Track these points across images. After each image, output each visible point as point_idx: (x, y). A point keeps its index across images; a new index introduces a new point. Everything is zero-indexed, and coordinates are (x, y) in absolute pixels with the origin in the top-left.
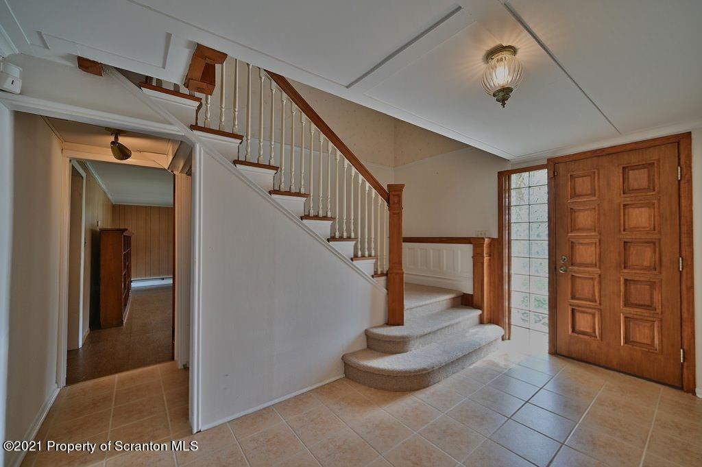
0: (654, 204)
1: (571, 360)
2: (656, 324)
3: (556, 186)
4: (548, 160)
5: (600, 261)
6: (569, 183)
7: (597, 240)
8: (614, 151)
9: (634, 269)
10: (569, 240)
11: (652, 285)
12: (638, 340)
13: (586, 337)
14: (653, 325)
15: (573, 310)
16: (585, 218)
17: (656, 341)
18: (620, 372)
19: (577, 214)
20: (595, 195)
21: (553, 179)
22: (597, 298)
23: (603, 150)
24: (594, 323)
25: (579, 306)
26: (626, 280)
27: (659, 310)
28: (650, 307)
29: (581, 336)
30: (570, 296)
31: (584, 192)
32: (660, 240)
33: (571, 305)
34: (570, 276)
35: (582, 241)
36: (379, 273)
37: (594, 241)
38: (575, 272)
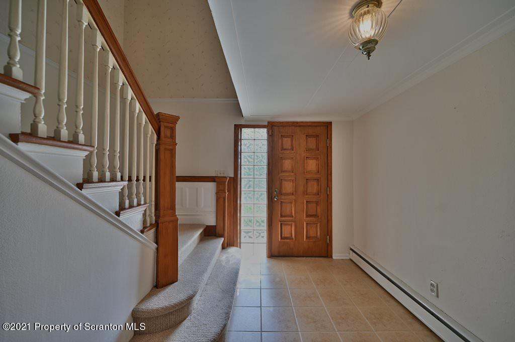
0: (318, 158)
1: (280, 258)
2: (318, 225)
3: (273, 141)
4: (268, 122)
5: (295, 191)
6: (280, 140)
7: (294, 178)
8: (302, 124)
9: (310, 195)
10: (279, 178)
11: (317, 203)
12: (312, 236)
13: (288, 240)
14: (317, 226)
15: (281, 224)
16: (287, 164)
17: (319, 234)
18: (303, 257)
19: (284, 161)
20: (293, 150)
21: (271, 136)
22: (293, 215)
23: (297, 122)
24: (292, 231)
25: (285, 221)
26: (307, 202)
27: (320, 217)
28: (315, 216)
29: (285, 240)
30: (280, 215)
31: (287, 148)
32: (320, 178)
33: (281, 221)
34: (280, 203)
35: (286, 178)
36: (148, 225)
37: (292, 179)
38: (282, 199)
